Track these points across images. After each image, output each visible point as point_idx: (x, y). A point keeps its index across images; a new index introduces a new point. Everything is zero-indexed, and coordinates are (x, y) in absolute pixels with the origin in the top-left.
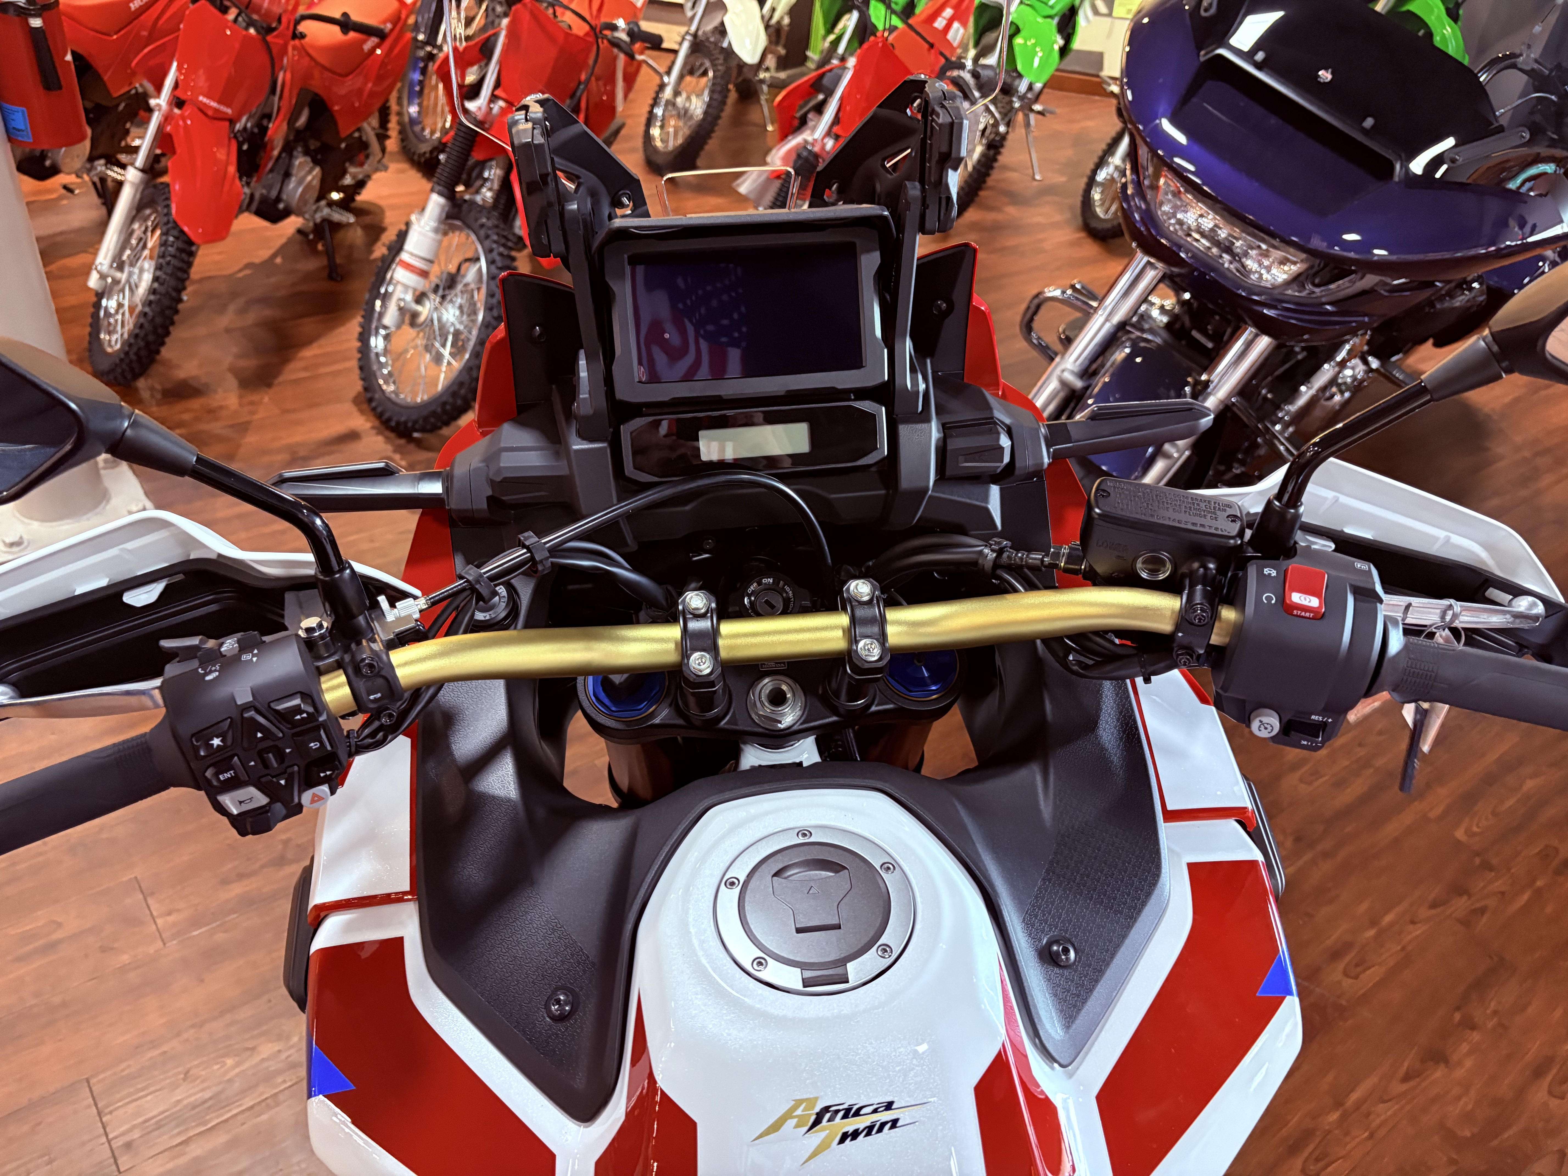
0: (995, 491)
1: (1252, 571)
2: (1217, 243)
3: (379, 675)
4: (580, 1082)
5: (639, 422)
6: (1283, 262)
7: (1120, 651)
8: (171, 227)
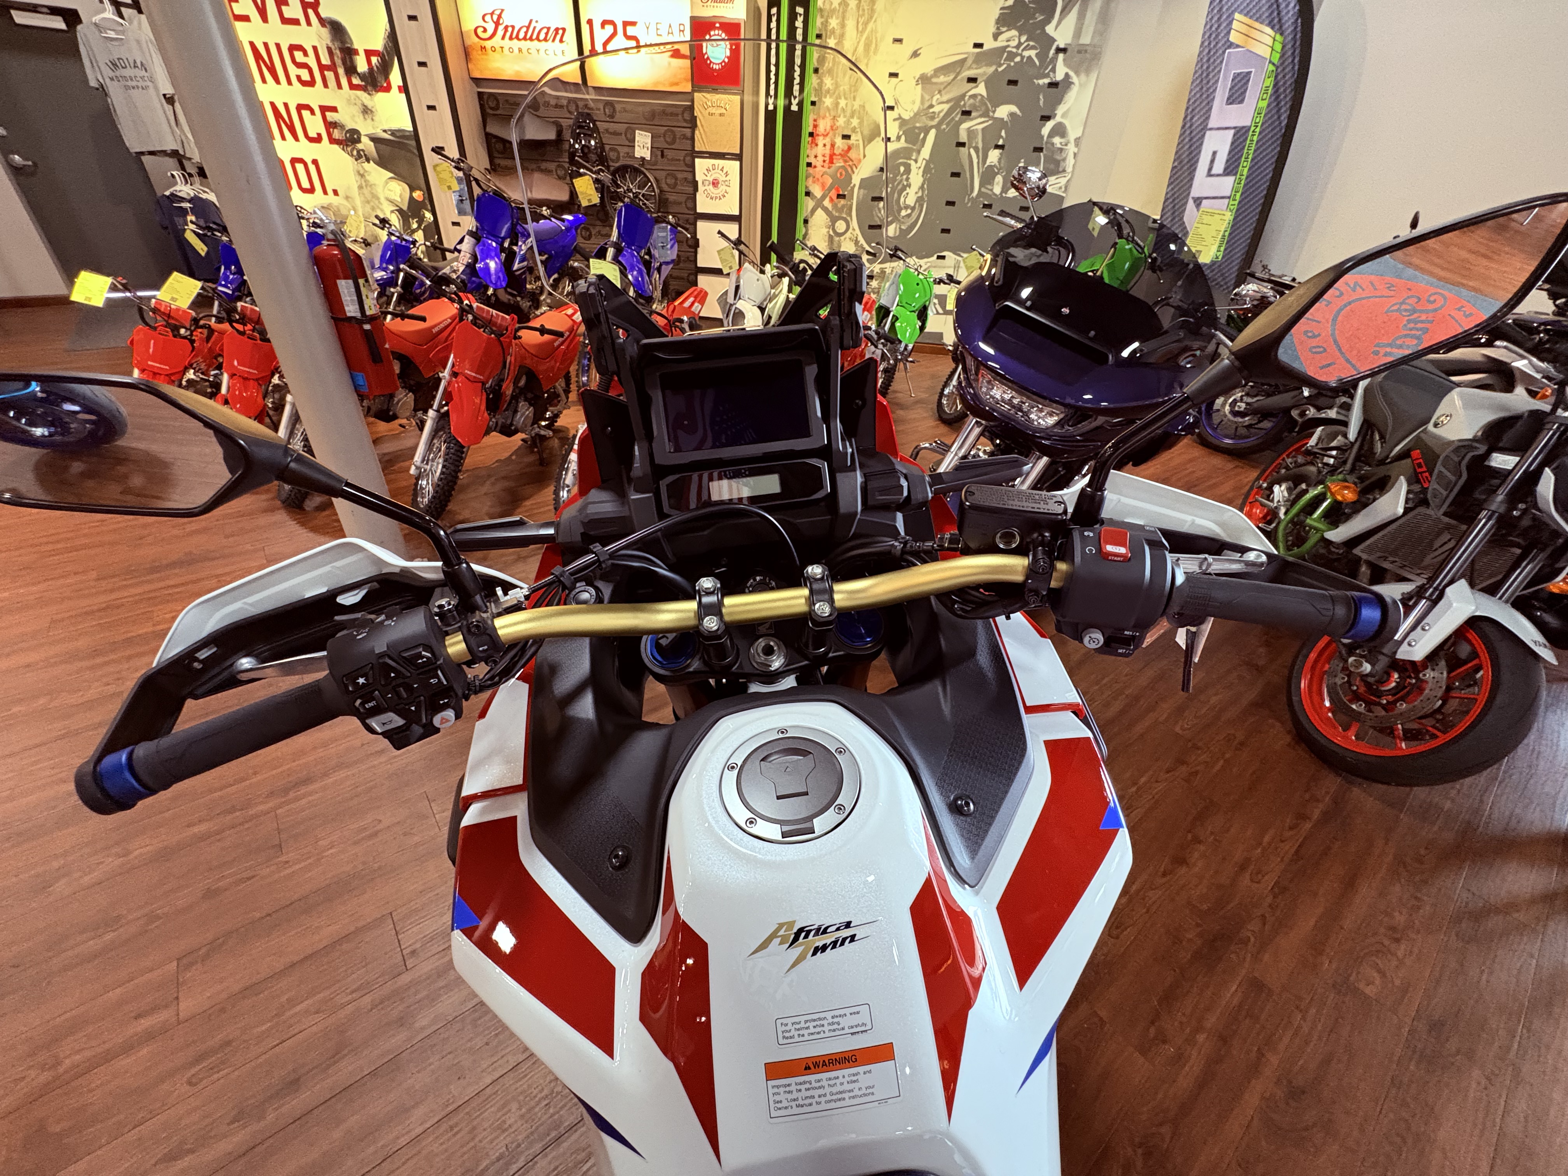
0: (899, 516)
1: (1076, 536)
2: (1013, 407)
3: (485, 633)
4: (630, 913)
5: (671, 478)
6: (1051, 414)
7: (989, 599)
8: (451, 440)
